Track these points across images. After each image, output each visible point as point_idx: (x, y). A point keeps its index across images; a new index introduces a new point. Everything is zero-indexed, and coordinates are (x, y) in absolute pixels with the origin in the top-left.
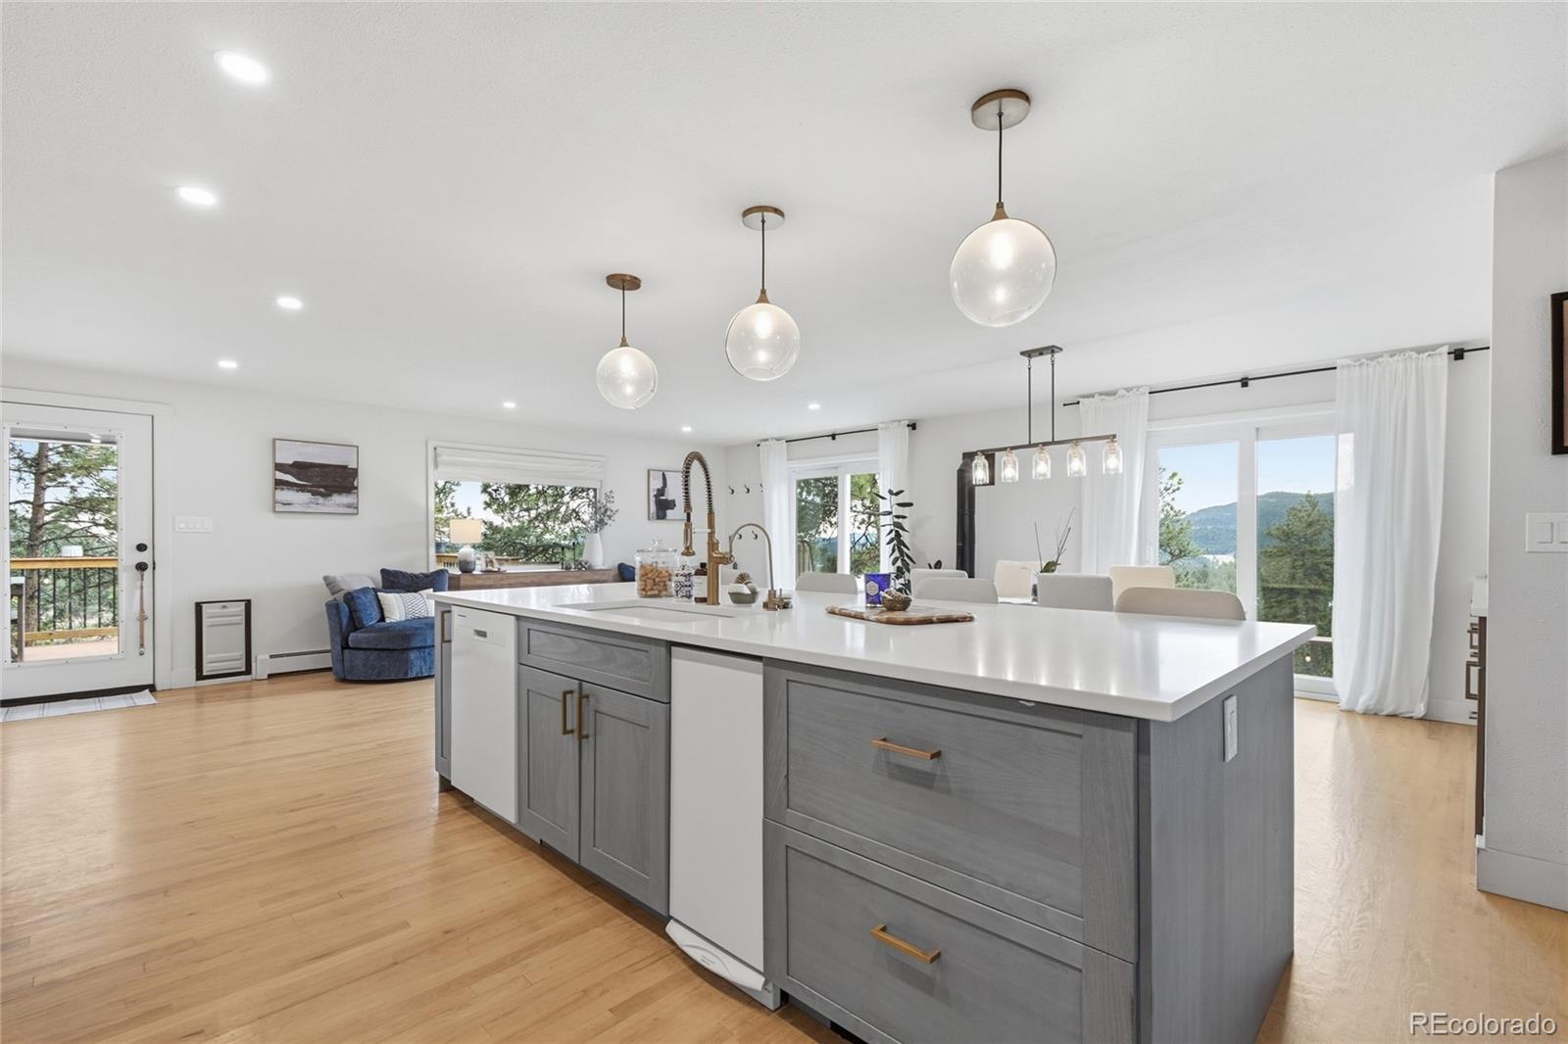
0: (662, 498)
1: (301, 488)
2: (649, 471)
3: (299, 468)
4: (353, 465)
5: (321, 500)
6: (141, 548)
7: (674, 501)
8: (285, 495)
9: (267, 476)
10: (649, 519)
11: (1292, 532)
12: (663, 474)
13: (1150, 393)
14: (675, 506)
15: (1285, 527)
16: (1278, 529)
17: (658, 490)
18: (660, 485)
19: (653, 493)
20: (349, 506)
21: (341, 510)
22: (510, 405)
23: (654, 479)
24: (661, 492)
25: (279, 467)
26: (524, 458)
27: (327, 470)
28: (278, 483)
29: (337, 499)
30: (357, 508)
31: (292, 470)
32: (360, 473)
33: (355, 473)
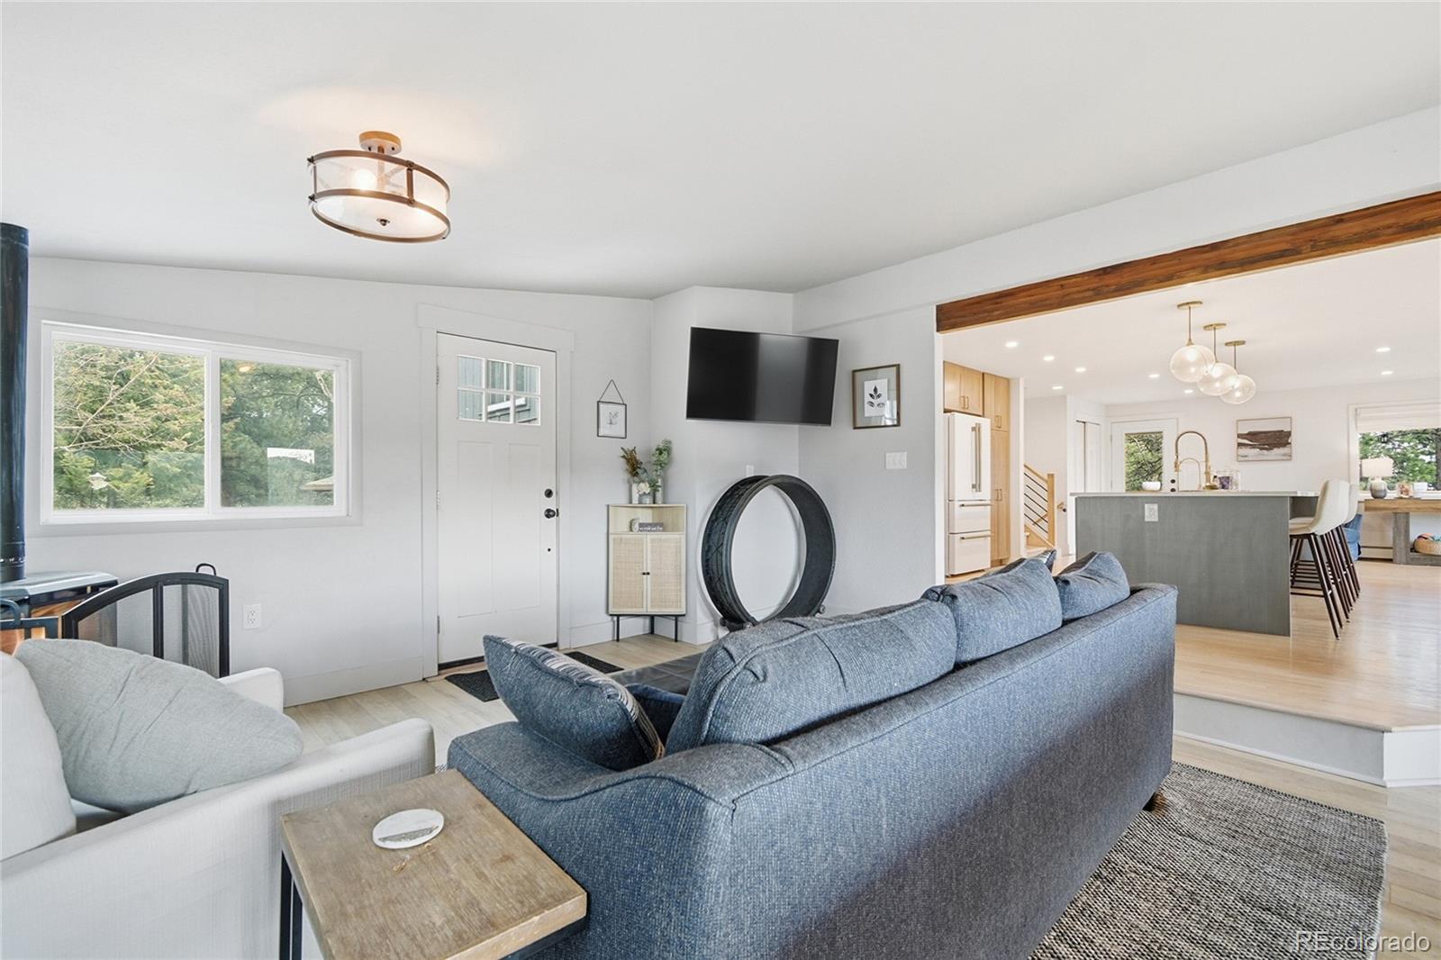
1: (1253, 447)
3: (1252, 436)
4: (1286, 429)
5: (1265, 452)
6: (1173, 481)
8: (1244, 451)
9: (1235, 441)
20: (1285, 455)
21: (1280, 458)
22: (1387, 373)
25: (1240, 436)
27: (1269, 434)
28: (1240, 445)
29: (1276, 451)
30: (1289, 457)
31: (1248, 437)
32: (1293, 434)
33: (1289, 434)
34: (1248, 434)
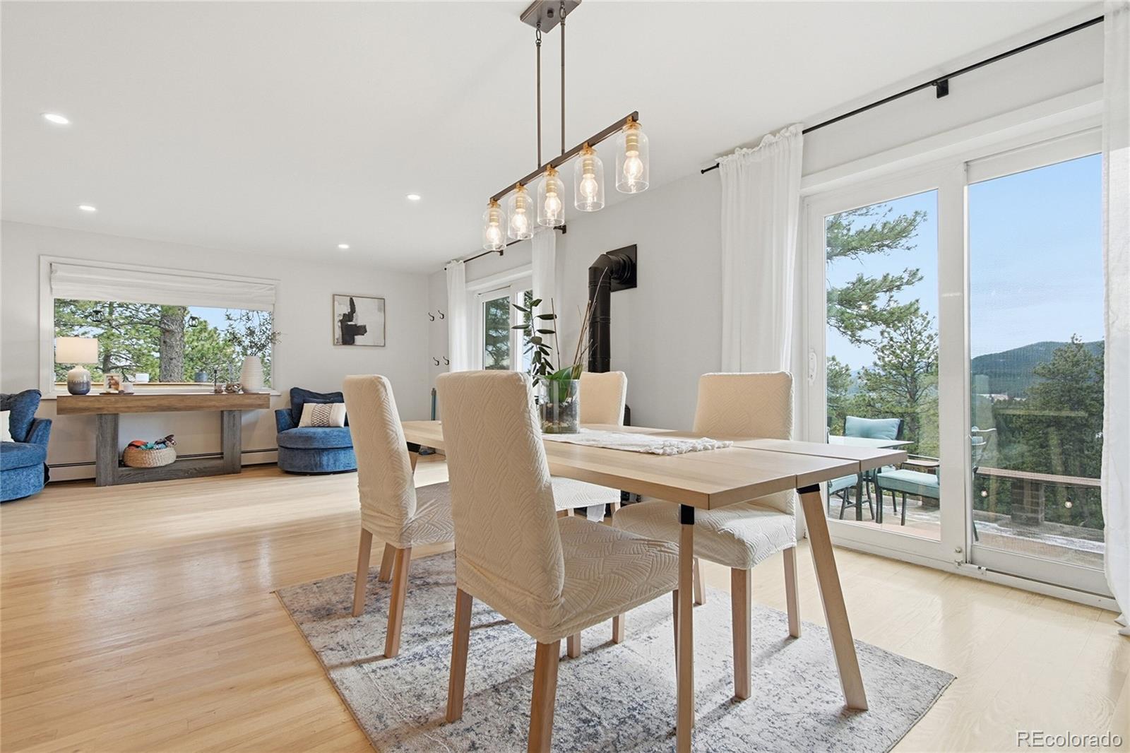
0: (349, 323)
2: (334, 295)
7: (365, 327)
10: (334, 344)
11: (1058, 370)
12: (351, 299)
13: (804, 132)
14: (366, 331)
15: (1051, 367)
16: (1043, 368)
17: (344, 315)
18: (347, 310)
19: (337, 319)
22: (88, 208)
23: (340, 304)
24: (349, 317)
26: (180, 278)
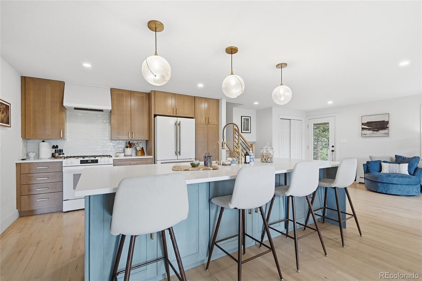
1: (369, 129)
4: (386, 120)
5: (375, 132)
6: (333, 147)
8: (365, 132)
9: (360, 126)
20: (385, 134)
21: (382, 135)
25: (363, 124)
27: (377, 123)
28: (363, 129)
29: (381, 132)
30: (388, 134)
31: (367, 125)
32: (390, 122)
33: (387, 122)
34: (368, 123)
